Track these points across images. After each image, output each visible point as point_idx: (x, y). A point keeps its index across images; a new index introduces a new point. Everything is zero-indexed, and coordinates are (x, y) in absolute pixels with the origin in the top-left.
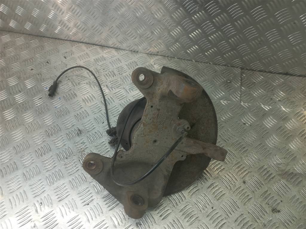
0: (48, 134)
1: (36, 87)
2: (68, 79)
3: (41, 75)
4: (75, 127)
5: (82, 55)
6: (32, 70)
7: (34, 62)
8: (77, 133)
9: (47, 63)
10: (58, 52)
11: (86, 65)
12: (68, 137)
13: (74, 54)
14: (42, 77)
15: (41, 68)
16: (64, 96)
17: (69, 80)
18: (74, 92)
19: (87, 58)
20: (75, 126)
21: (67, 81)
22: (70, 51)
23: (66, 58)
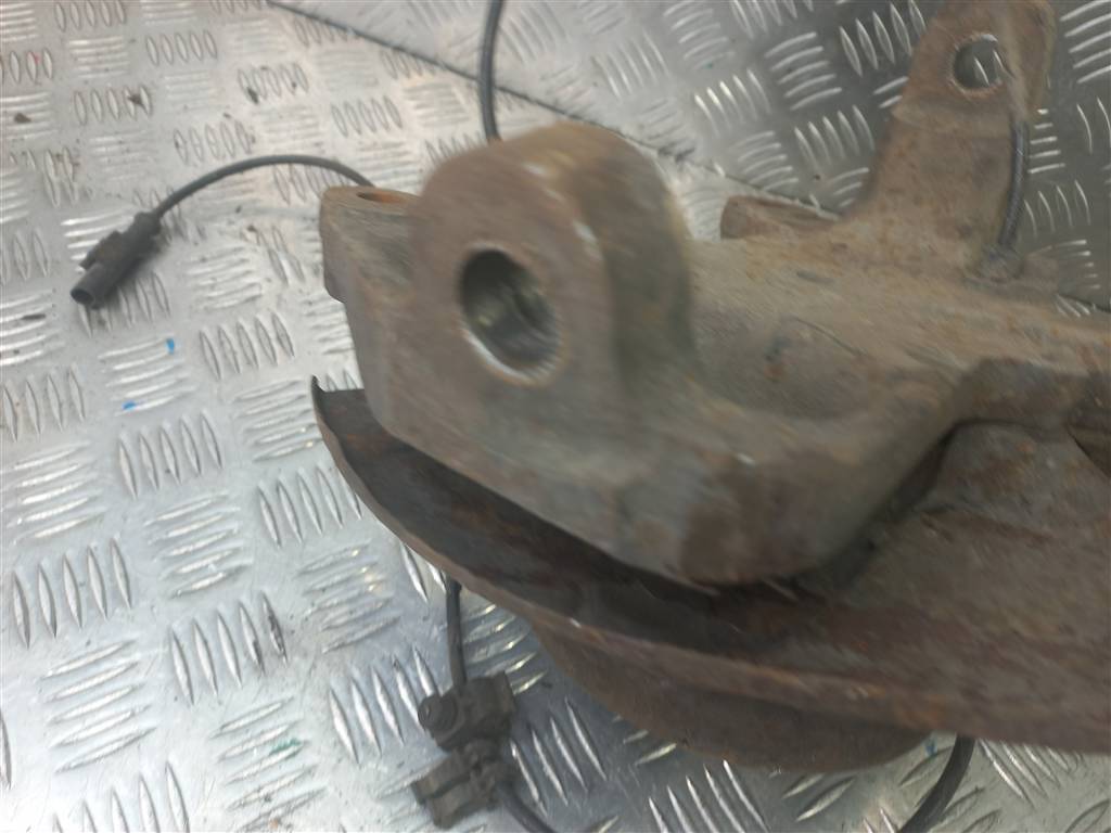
0: (20, 620)
1: (19, 234)
2: (251, 229)
3: (76, 165)
4: (243, 592)
5: (360, 103)
6: (21, 119)
7: (46, 81)
8: (256, 644)
9: (131, 105)
10: (215, 55)
11: (375, 168)
12: (173, 669)
13: (306, 88)
14: (81, 177)
15: (85, 123)
16: (201, 336)
17: (250, 236)
18: (274, 319)
19: (387, 127)
20: (243, 582)
21: (242, 236)
22: (290, 68)
23: (261, 99)
